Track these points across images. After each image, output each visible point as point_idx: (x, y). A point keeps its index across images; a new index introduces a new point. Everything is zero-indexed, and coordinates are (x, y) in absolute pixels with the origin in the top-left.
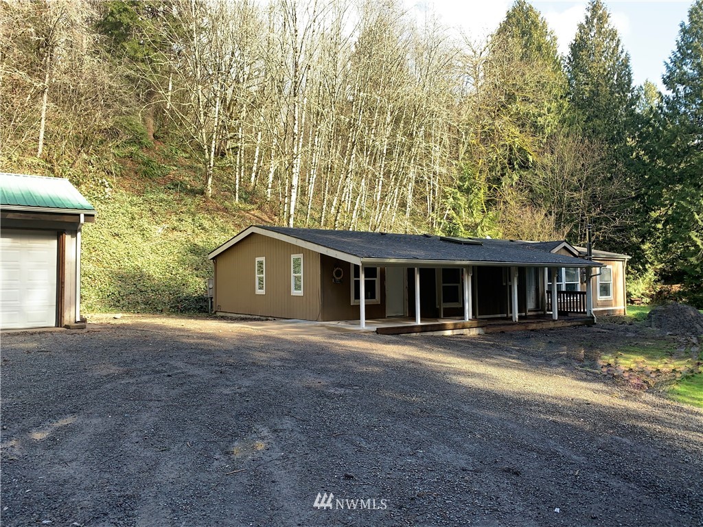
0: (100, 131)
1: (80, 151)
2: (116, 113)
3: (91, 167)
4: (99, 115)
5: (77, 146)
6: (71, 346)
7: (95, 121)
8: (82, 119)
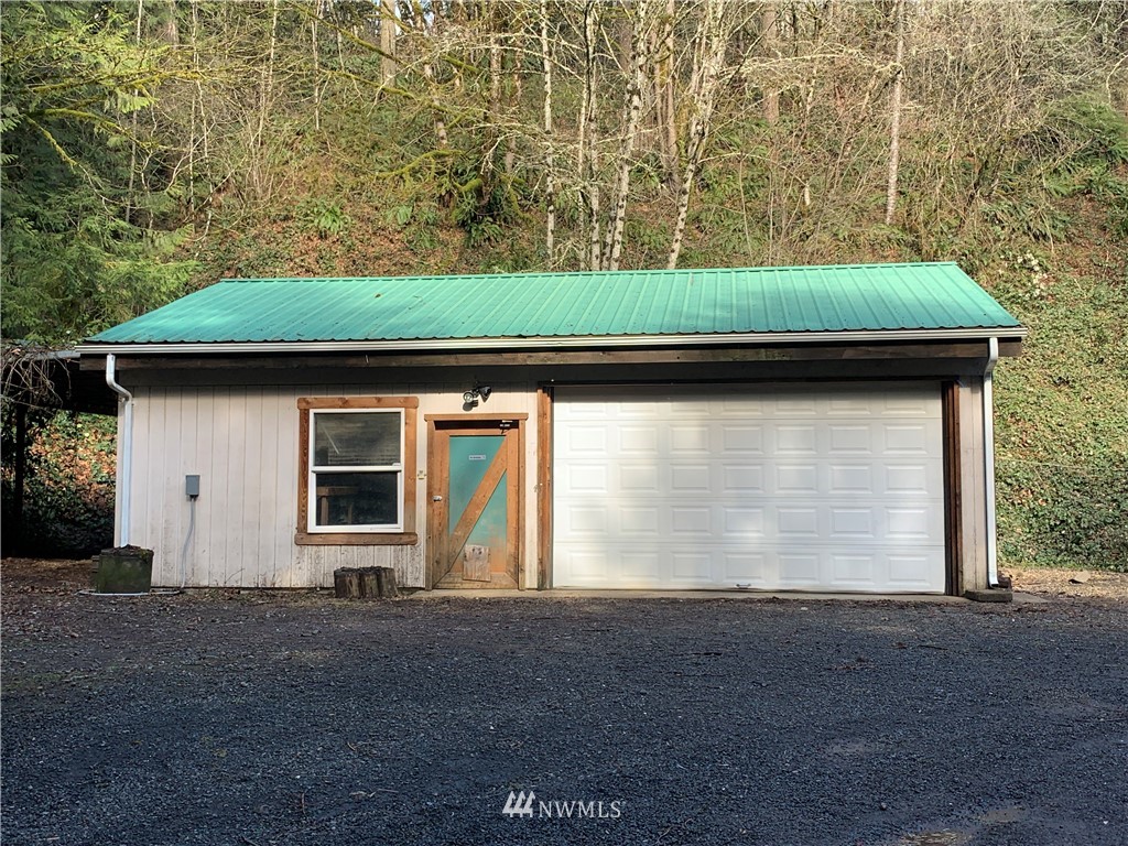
0: (1016, 142)
1: (972, 197)
2: (1050, 93)
3: (998, 228)
4: (1010, 106)
5: (966, 186)
6: (987, 641)
7: (1003, 121)
8: (975, 123)
